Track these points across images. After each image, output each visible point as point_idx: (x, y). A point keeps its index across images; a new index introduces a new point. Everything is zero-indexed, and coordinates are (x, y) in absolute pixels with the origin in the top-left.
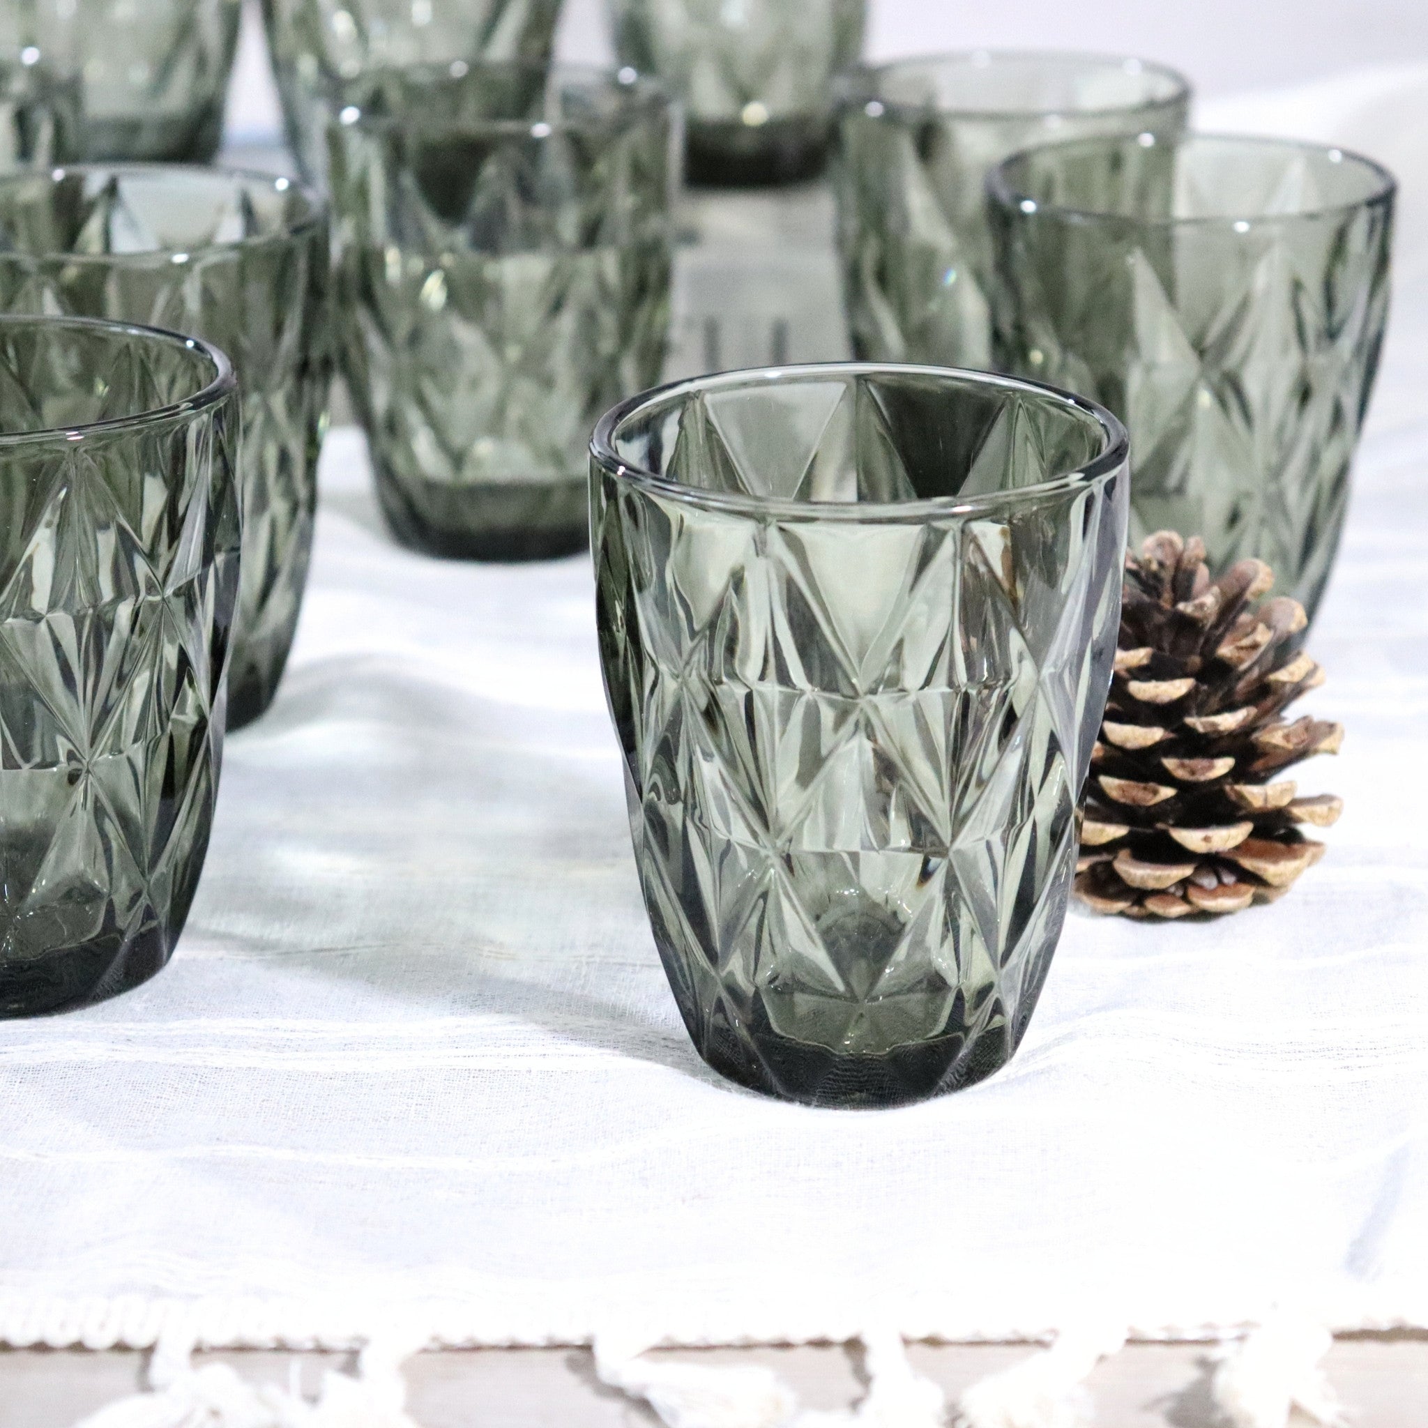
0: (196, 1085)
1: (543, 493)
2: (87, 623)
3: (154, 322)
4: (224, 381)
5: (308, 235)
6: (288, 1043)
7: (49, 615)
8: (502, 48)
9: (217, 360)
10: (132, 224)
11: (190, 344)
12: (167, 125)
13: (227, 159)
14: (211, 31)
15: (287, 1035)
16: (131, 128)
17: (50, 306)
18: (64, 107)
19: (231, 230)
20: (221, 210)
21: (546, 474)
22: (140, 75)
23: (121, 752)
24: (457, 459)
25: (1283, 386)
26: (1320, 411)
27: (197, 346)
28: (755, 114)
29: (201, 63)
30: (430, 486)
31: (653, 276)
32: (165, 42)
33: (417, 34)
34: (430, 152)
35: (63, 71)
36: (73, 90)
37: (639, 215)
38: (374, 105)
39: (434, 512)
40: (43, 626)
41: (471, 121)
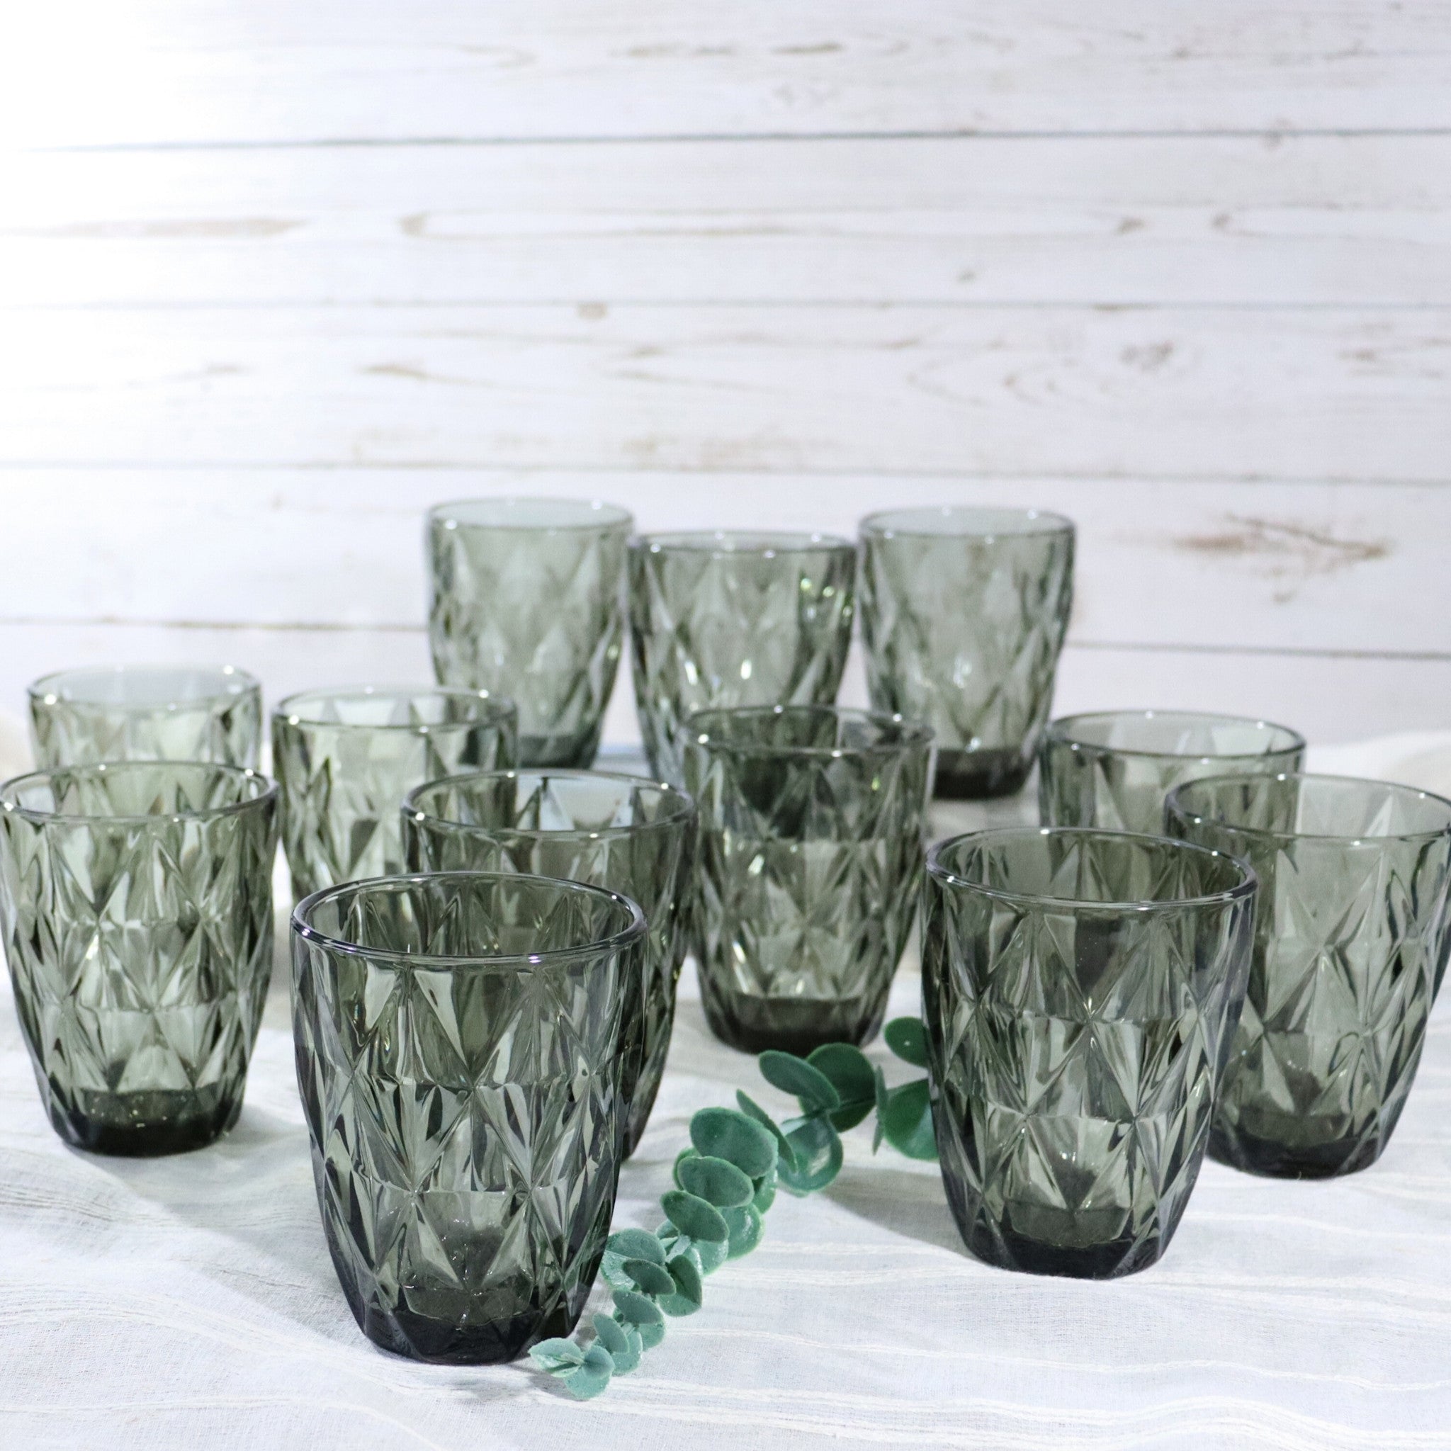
0: (595, 1425)
1: (825, 1007)
2: (533, 1092)
3: (571, 877)
4: (639, 924)
5: (684, 822)
6: (658, 1397)
7: (507, 1085)
8: (802, 696)
9: (633, 910)
10: (556, 810)
11: (614, 897)
12: (561, 741)
13: (598, 765)
14: (596, 680)
15: (657, 1392)
16: (539, 743)
17: (507, 867)
18: (505, 727)
19: (626, 816)
20: (618, 803)
21: (828, 994)
22: (545, 708)
23: (548, 1185)
24: (765, 981)
25: (1380, 960)
26: (1408, 979)
27: (619, 899)
28: (975, 744)
29: (589, 699)
30: (743, 998)
31: (911, 859)
32: (564, 688)
33: (743, 686)
34: (752, 763)
35: (506, 705)
36: (511, 718)
37: (903, 816)
38: (713, 732)
39: (747, 1017)
40: (500, 1091)
41: (780, 746)
